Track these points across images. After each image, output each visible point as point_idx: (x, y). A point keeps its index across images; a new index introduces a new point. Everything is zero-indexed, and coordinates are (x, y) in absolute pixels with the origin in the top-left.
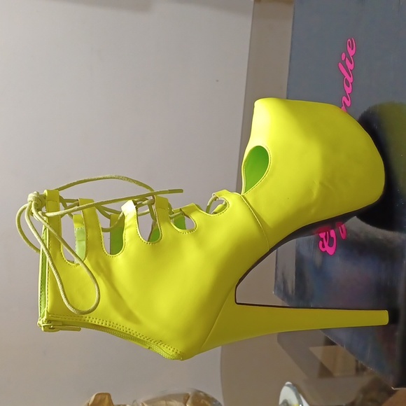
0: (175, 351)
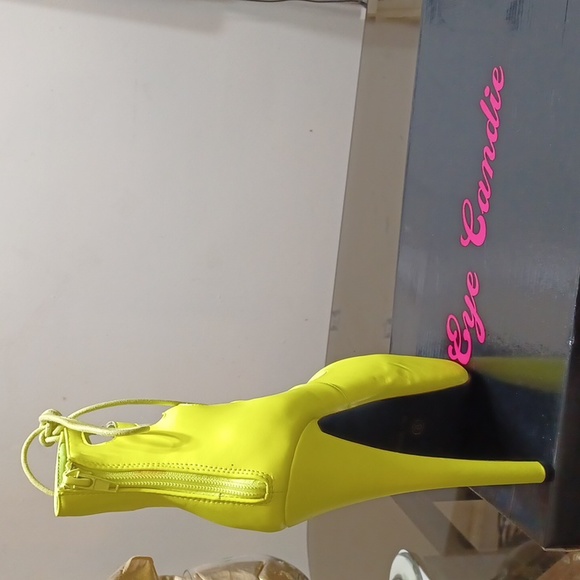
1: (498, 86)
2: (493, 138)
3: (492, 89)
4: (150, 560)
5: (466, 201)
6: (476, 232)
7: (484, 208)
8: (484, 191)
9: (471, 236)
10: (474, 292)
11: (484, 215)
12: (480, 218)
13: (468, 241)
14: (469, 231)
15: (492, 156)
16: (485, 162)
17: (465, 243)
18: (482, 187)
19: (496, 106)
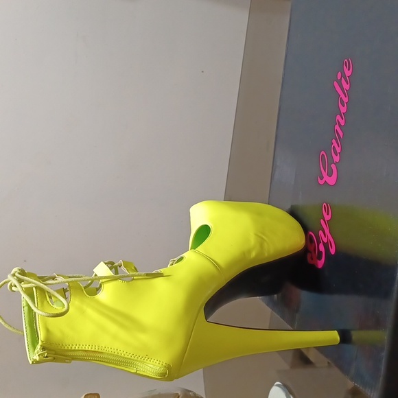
0: (161, 363)
1: (348, 73)
2: (343, 110)
3: (343, 74)
5: (323, 152)
6: (330, 175)
7: (336, 159)
8: (336, 147)
9: (326, 178)
10: (327, 218)
11: (336, 163)
12: (333, 166)
13: (323, 181)
14: (325, 174)
15: (342, 123)
16: (337, 127)
17: (321, 182)
18: (335, 144)
19: (346, 87)
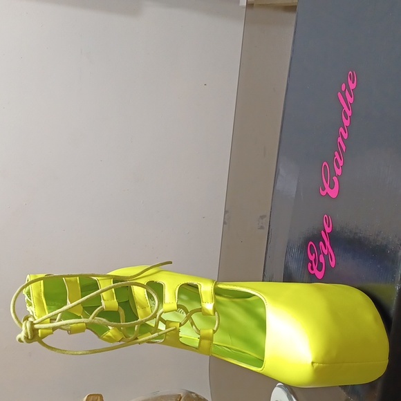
1: (352, 86)
2: (347, 123)
3: (347, 86)
4: (101, 396)
5: (325, 163)
7: (338, 172)
8: (339, 159)
9: (328, 190)
10: (328, 230)
11: (338, 176)
12: (335, 178)
13: (325, 192)
14: (326, 186)
15: (345, 136)
16: (340, 139)
17: (323, 193)
18: (337, 157)
19: (350, 100)
